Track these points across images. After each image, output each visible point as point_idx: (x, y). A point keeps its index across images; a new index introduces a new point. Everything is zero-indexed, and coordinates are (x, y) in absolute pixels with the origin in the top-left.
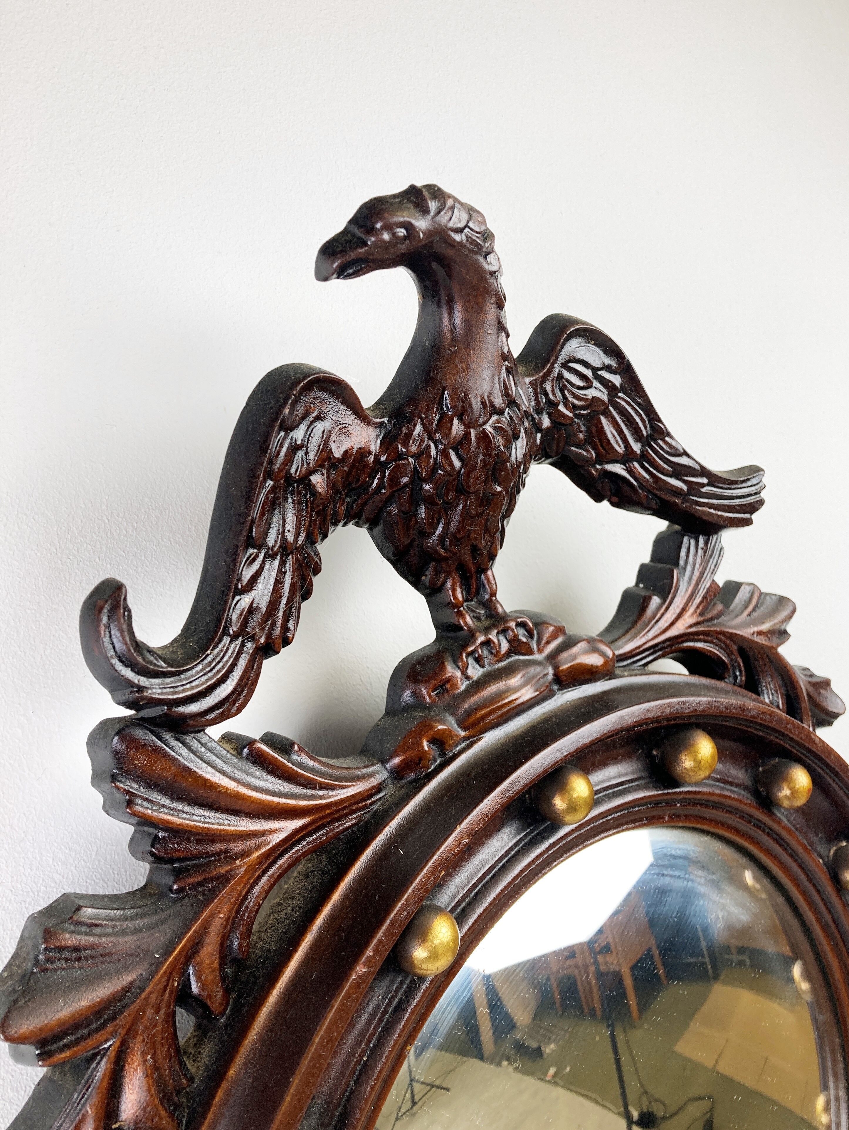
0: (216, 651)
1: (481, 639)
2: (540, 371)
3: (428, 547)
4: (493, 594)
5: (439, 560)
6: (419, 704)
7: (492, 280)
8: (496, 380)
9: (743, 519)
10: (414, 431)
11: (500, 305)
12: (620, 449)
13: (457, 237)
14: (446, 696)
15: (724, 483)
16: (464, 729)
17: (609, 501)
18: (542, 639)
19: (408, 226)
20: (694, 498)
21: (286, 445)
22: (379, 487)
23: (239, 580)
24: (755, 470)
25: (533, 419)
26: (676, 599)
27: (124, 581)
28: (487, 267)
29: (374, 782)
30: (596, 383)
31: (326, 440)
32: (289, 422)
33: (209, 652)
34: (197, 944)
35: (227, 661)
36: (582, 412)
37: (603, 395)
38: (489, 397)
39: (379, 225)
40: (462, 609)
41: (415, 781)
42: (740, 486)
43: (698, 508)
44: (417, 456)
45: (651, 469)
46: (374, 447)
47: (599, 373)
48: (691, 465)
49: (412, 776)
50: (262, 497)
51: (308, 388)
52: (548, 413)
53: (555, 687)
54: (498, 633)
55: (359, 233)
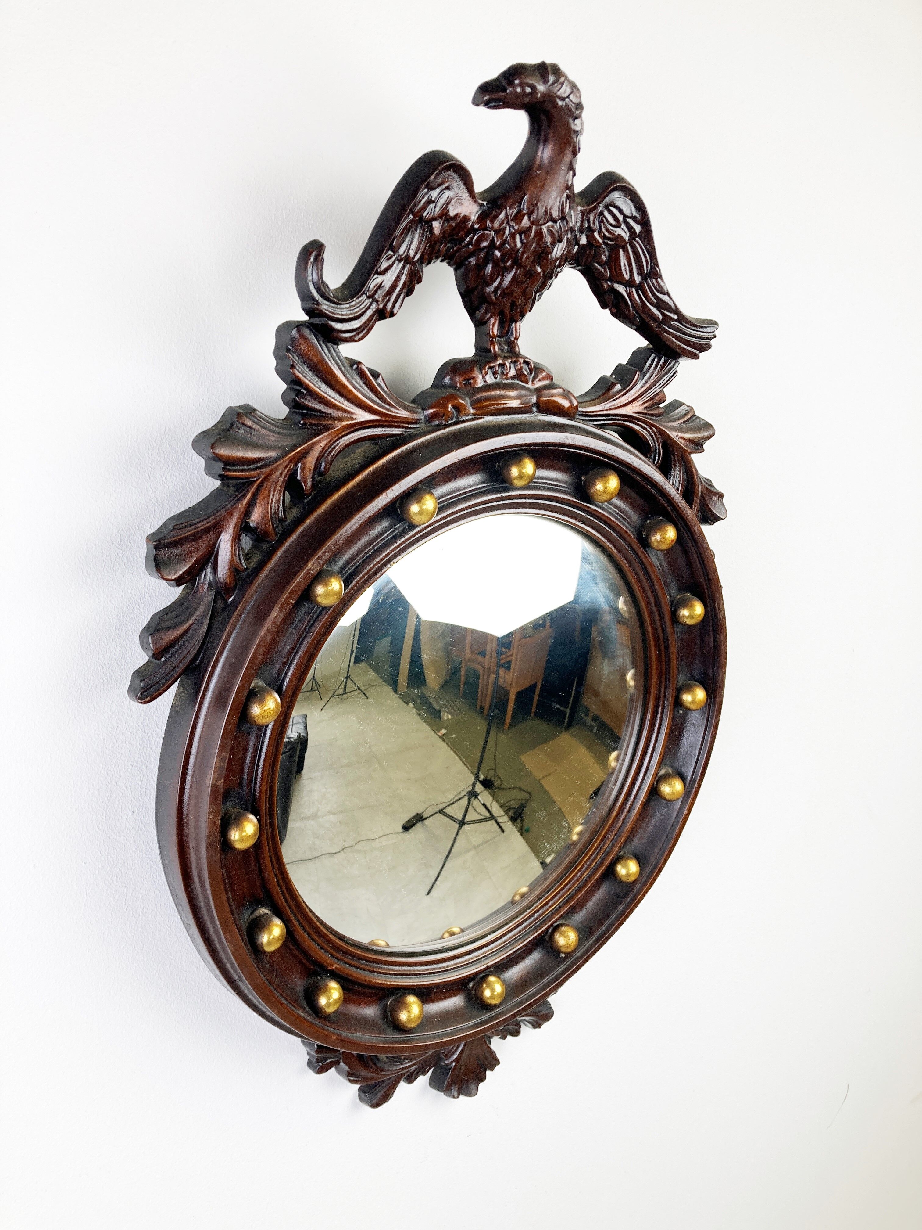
0: (357, 301)
1: (500, 361)
2: (589, 205)
3: (486, 293)
4: (517, 339)
5: (490, 303)
6: (452, 386)
7: (574, 136)
8: (558, 200)
9: (693, 353)
10: (499, 215)
11: (575, 154)
12: (627, 277)
13: (560, 103)
14: (469, 386)
15: (688, 324)
16: (474, 408)
17: (610, 310)
18: (537, 378)
19: (533, 87)
20: (665, 327)
21: (426, 198)
22: (470, 243)
23: (380, 267)
24: (713, 323)
25: (576, 235)
26: (632, 391)
27: (324, 243)
28: (573, 127)
29: (416, 416)
30: (623, 226)
31: (448, 203)
32: (431, 185)
33: (354, 299)
34: (307, 453)
35: (361, 309)
36: (609, 242)
37: (626, 236)
38: (551, 209)
39: (517, 82)
40: (494, 339)
41: (438, 425)
42: (698, 329)
43: (665, 334)
44: (497, 232)
45: (643, 297)
46: (474, 217)
47: (628, 220)
48: (669, 303)
49: (437, 422)
50: (405, 223)
51: (447, 168)
52: (586, 235)
53: (535, 409)
54: (511, 362)
55: (504, 82)
